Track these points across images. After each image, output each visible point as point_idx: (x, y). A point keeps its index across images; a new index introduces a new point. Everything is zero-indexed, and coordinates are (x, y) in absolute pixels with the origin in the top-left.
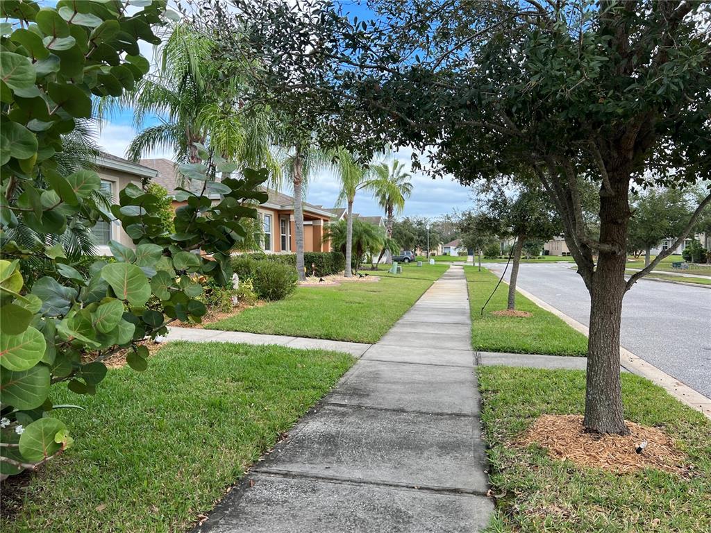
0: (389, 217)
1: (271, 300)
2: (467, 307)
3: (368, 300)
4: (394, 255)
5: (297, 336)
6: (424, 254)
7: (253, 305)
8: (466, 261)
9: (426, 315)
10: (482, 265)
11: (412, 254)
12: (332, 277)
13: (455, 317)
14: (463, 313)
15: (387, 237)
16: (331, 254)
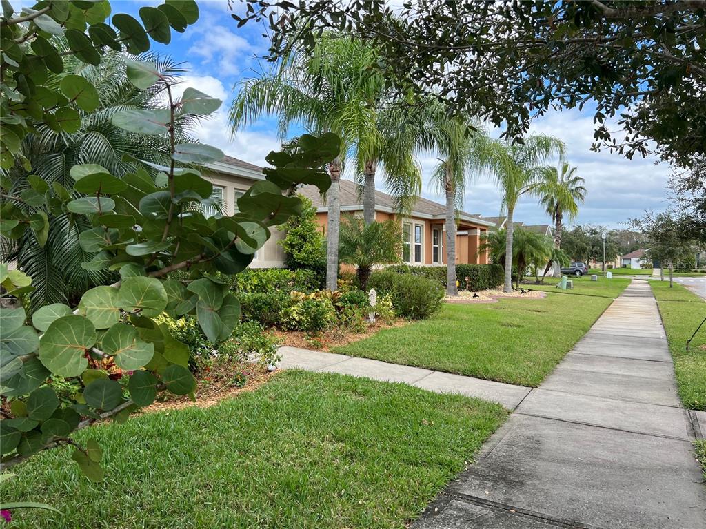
0: (557, 225)
1: (413, 319)
2: (663, 336)
3: (530, 323)
4: (563, 268)
5: (434, 370)
6: (599, 266)
7: (391, 325)
8: (651, 275)
9: (607, 346)
10: (674, 279)
11: (584, 266)
12: (489, 292)
13: (647, 350)
14: (658, 344)
15: (554, 247)
16: (487, 267)
